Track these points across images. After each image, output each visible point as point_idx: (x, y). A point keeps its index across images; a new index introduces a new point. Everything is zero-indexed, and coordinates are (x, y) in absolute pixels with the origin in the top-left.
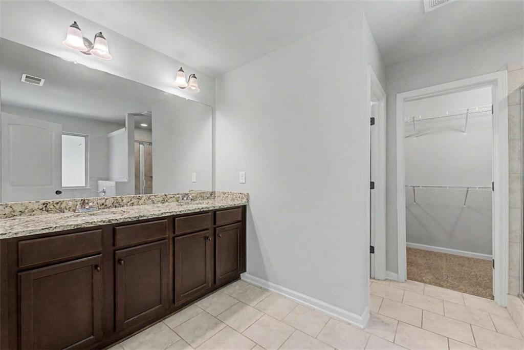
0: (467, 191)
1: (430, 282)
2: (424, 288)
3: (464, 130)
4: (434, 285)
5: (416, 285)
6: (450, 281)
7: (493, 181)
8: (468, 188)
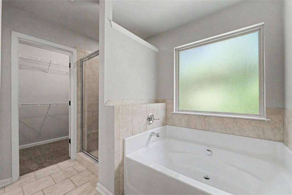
0: (50, 106)
1: (36, 168)
2: (35, 175)
3: (47, 72)
4: (40, 169)
5: (28, 176)
6: (47, 161)
7: (69, 100)
8: (50, 105)
